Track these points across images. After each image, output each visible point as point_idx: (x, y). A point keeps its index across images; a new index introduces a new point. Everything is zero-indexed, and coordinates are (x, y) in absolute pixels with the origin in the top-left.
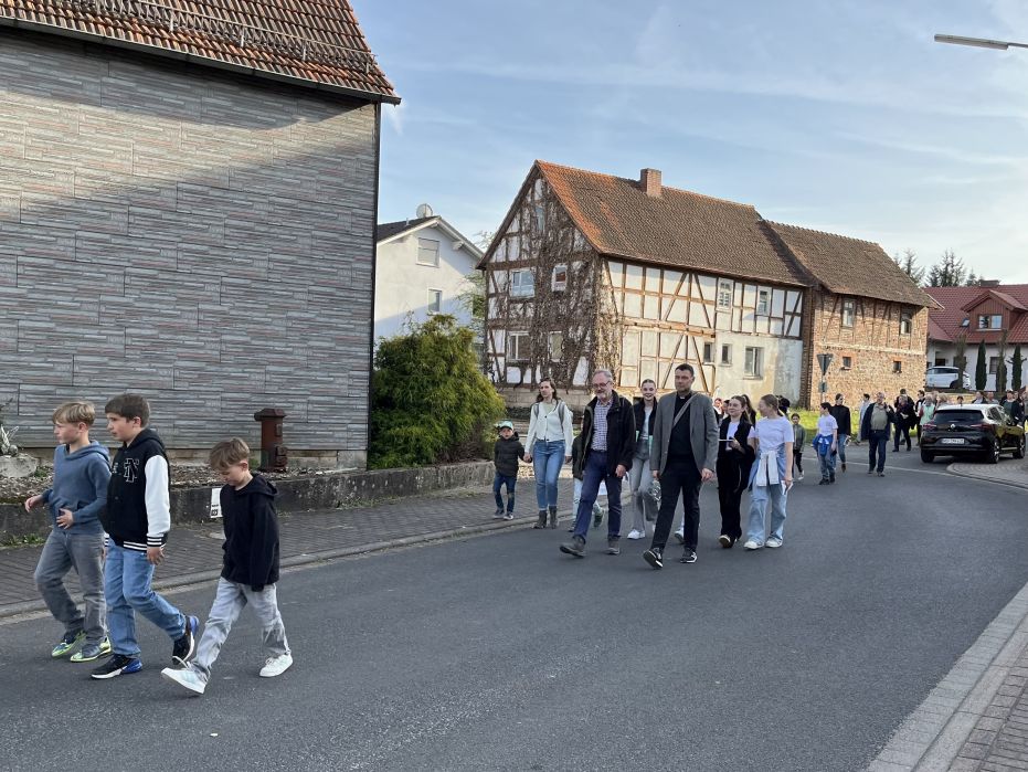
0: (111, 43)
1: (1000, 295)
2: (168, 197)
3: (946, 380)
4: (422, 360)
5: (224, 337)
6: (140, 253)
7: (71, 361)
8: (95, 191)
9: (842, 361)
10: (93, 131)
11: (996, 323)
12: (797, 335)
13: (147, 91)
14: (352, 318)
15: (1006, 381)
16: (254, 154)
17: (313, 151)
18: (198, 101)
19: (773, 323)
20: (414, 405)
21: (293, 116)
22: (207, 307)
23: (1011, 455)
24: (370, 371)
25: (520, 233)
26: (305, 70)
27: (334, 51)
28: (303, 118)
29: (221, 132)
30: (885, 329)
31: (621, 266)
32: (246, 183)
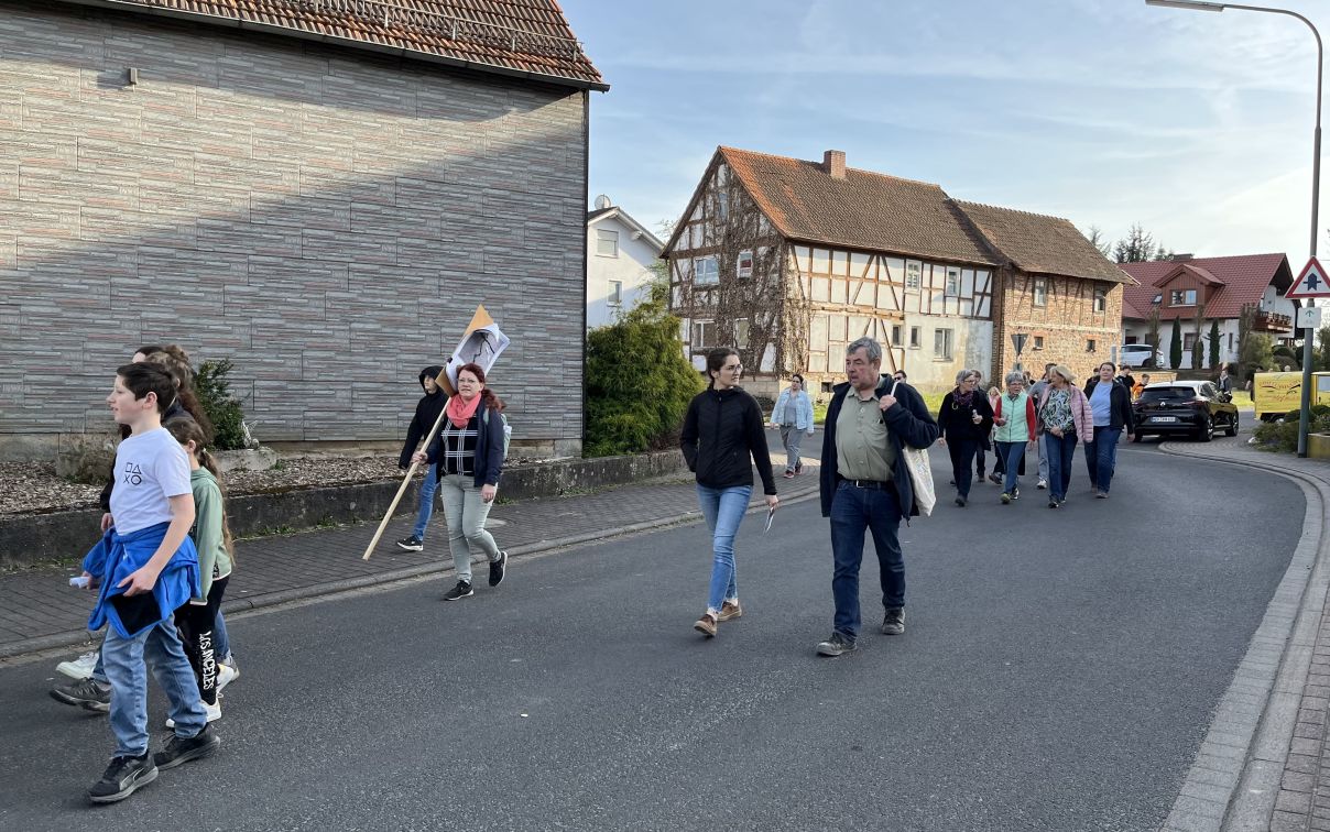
0: (330, 41)
1: (1195, 269)
2: (388, 192)
3: (1139, 358)
4: (631, 348)
5: (444, 330)
6: (362, 248)
7: (300, 356)
8: (319, 189)
9: (1034, 341)
10: (316, 130)
11: (1191, 298)
12: (987, 315)
14: (565, 308)
15: (1202, 358)
16: (469, 146)
17: (524, 141)
18: (413, 95)
19: (962, 304)
20: (624, 393)
21: (505, 107)
22: (427, 300)
23: (1223, 433)
24: (584, 360)
25: (703, 220)
26: (516, 61)
27: (542, 41)
28: (514, 109)
29: (436, 125)
30: (1078, 308)
31: (807, 250)
32: (461, 175)
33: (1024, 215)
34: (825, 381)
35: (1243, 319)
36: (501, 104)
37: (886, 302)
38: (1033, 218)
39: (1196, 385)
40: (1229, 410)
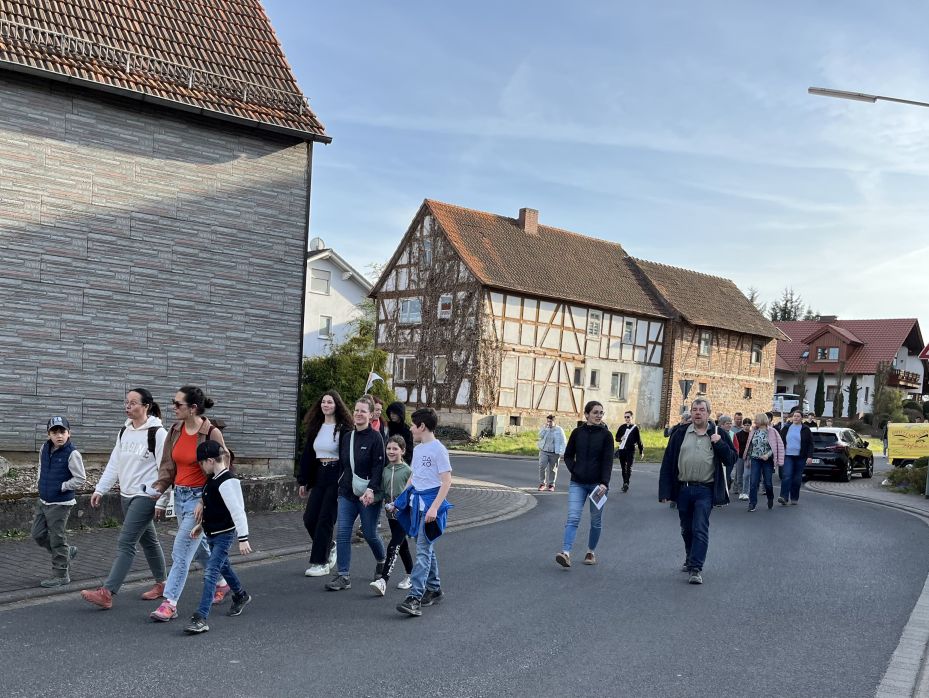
0: (75, 82)
1: (837, 328)
2: (123, 225)
3: (787, 405)
4: (342, 378)
5: (170, 354)
6: (97, 275)
7: (35, 373)
8: (59, 218)
9: (698, 386)
10: (58, 164)
11: (834, 354)
12: (659, 362)
13: (107, 127)
14: (284, 338)
15: (842, 408)
16: (201, 187)
17: (249, 184)
18: (151, 137)
19: (637, 351)
21: (235, 153)
22: (156, 326)
23: (860, 475)
24: (299, 387)
25: (409, 265)
26: (247, 111)
27: (271, 94)
28: (243, 155)
29: (171, 166)
30: (737, 358)
31: (501, 296)
32: (192, 213)
33: (693, 274)
34: (513, 415)
35: (878, 375)
36: (232, 150)
37: (569, 345)
38: (701, 277)
39: (838, 431)
40: (866, 454)
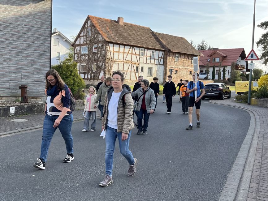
1: (219, 52)
3: (203, 76)
4: (64, 71)
5: (10, 65)
9: (175, 71)
11: (218, 60)
12: (162, 64)
14: (45, 59)
15: (221, 77)
16: (18, 13)
17: (34, 12)
19: (155, 60)
21: (29, 2)
22: (5, 57)
23: (227, 97)
25: (84, 36)
28: (31, 3)
29: (9, 7)
30: (187, 62)
31: (113, 45)
32: (16, 22)
33: (173, 36)
35: (232, 66)
36: (27, 2)
37: (134, 59)
38: (175, 37)
39: (220, 84)
40: (228, 91)
